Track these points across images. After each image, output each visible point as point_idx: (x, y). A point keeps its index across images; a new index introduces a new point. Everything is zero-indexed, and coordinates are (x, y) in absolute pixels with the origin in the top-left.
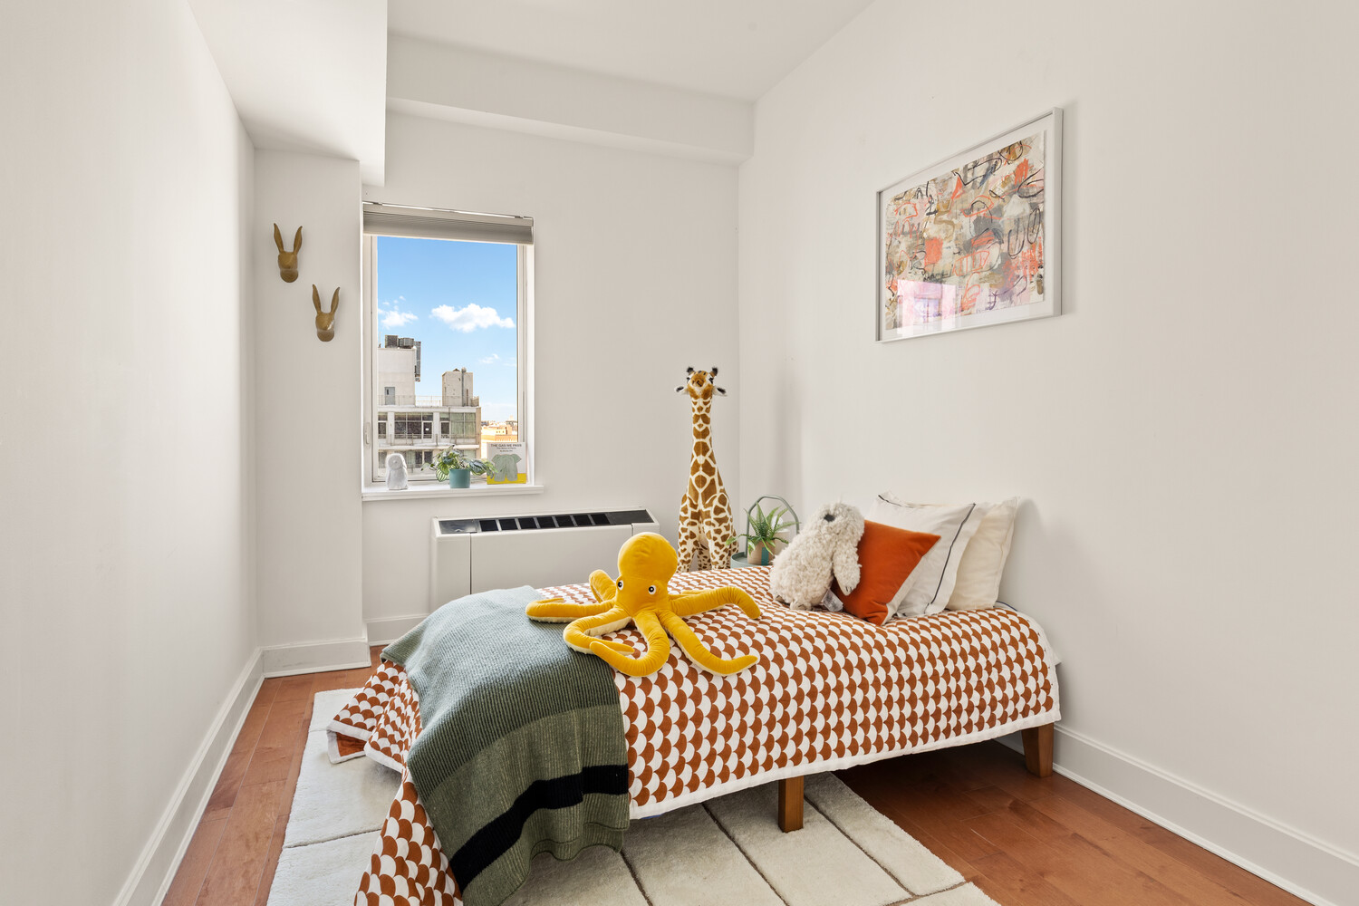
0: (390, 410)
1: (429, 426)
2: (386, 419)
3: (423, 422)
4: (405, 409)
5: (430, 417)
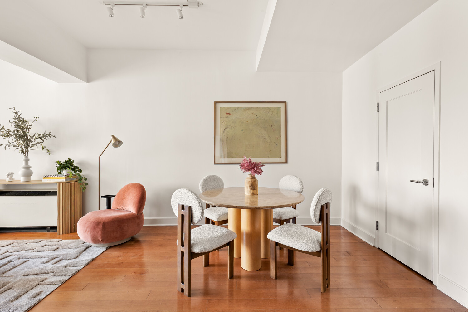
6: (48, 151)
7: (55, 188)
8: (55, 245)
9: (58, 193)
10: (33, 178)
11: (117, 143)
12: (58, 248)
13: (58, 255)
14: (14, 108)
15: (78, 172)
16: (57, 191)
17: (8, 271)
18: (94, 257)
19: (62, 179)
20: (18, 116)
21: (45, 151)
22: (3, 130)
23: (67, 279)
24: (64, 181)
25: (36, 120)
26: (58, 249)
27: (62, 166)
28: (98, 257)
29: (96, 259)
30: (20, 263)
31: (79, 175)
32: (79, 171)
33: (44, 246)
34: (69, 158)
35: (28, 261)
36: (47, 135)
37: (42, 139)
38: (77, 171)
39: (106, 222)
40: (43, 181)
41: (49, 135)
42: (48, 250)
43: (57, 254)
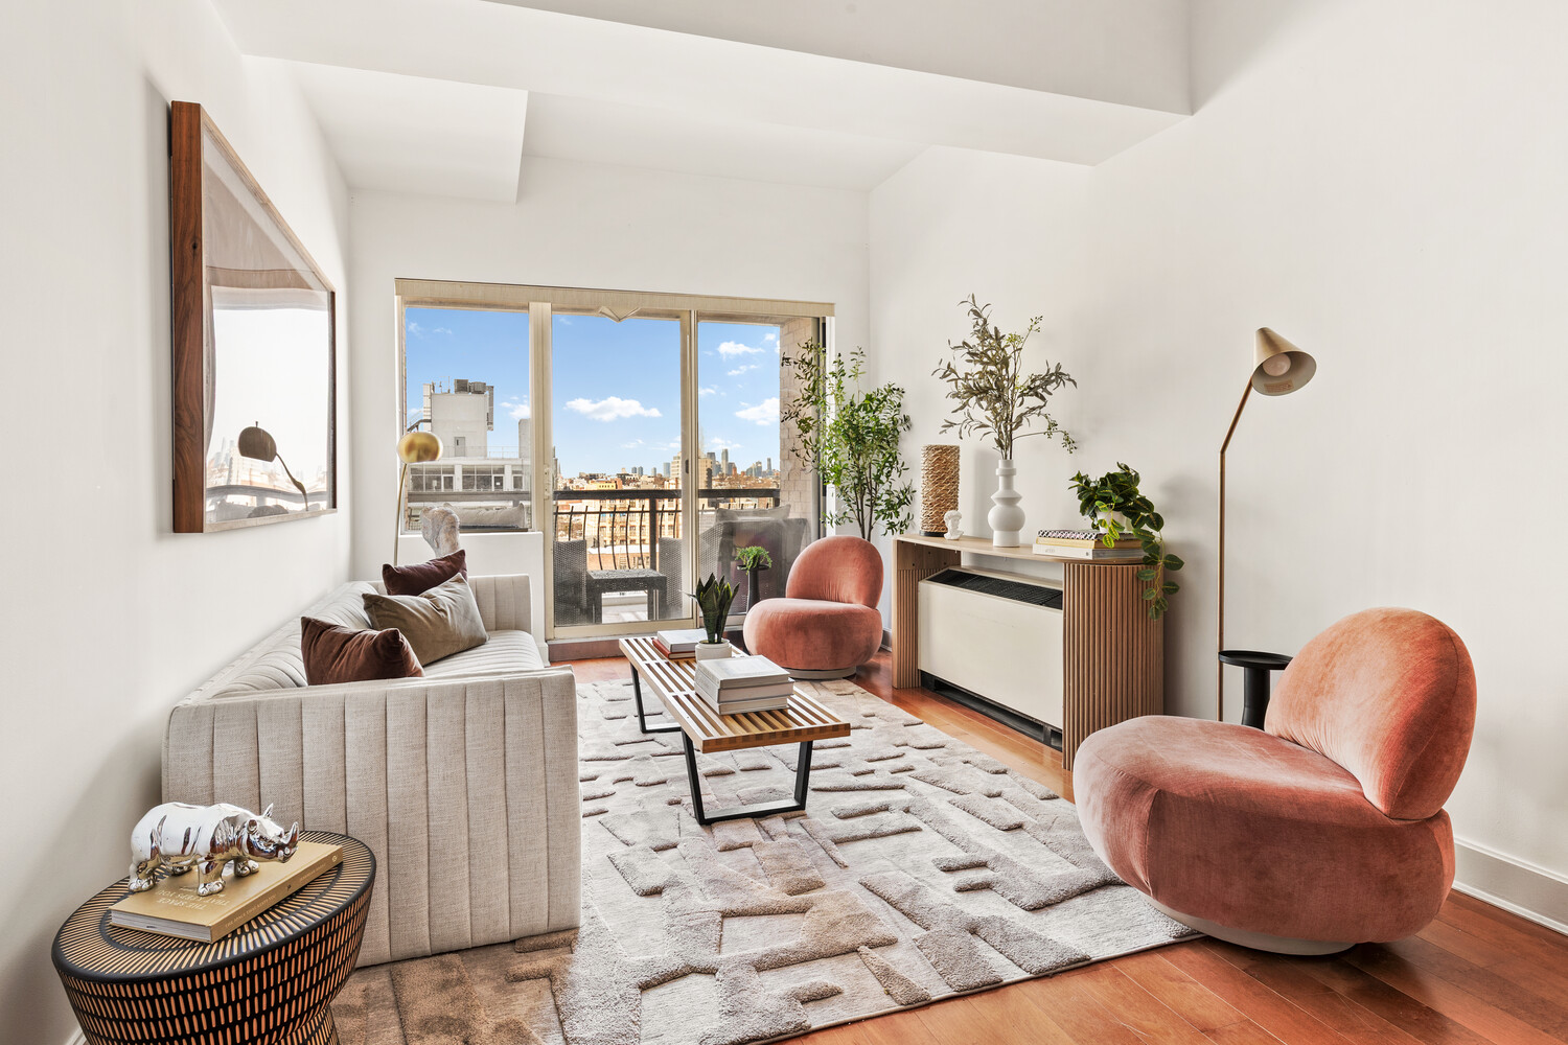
0: (457, 462)
1: (500, 479)
2: (453, 473)
3: (493, 476)
4: (475, 461)
5: (502, 470)
6: (1069, 442)
7: (1055, 578)
8: (1023, 807)
9: (1066, 600)
10: (1023, 536)
11: (1284, 366)
12: (1019, 827)
13: (997, 858)
14: (973, 297)
15: (1145, 527)
16: (1063, 589)
17: (856, 839)
18: (1096, 954)
19: (1084, 550)
20: (981, 322)
21: (1058, 437)
22: (953, 376)
23: (934, 998)
24: (1090, 557)
25: (1035, 327)
26: (1018, 831)
27: (1090, 496)
28: (1115, 966)
29: (1104, 970)
30: (893, 829)
31: (1149, 538)
32: (1151, 525)
33: (994, 796)
34: (1123, 462)
35: (916, 833)
36: (1053, 378)
37: (1037, 394)
38: (1143, 520)
39: (1173, 795)
40: (1034, 552)
41: (1058, 376)
42: (989, 817)
43: (999, 850)
